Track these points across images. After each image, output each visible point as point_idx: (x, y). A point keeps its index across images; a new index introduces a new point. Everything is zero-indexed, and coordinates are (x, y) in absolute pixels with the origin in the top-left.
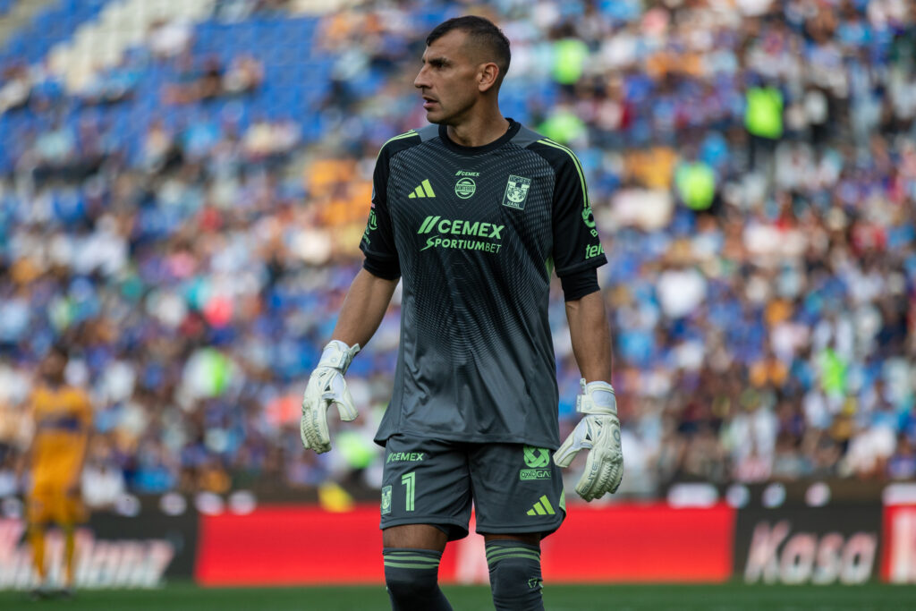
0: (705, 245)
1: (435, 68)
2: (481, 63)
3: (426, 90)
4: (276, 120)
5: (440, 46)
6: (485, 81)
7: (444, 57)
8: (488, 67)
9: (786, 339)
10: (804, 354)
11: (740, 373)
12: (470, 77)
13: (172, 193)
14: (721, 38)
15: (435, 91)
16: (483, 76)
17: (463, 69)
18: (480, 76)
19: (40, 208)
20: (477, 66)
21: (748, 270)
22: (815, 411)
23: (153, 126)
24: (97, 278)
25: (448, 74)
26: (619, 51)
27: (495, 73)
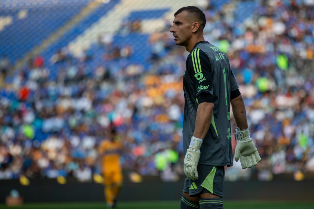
0: (264, 102)
1: (177, 25)
2: (193, 23)
3: (174, 33)
4: (136, 64)
5: (178, 17)
6: (195, 29)
7: (180, 20)
8: (196, 24)
9: (288, 130)
10: (294, 135)
11: (275, 141)
12: (189, 28)
13: (105, 86)
14: (269, 40)
15: (177, 33)
16: (194, 27)
17: (186, 25)
18: (193, 27)
19: (67, 91)
20: (191, 24)
21: (277, 110)
22: (297, 152)
23: (99, 66)
24: (83, 112)
25: (181, 27)
26: (238, 44)
27: (198, 26)
